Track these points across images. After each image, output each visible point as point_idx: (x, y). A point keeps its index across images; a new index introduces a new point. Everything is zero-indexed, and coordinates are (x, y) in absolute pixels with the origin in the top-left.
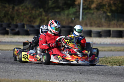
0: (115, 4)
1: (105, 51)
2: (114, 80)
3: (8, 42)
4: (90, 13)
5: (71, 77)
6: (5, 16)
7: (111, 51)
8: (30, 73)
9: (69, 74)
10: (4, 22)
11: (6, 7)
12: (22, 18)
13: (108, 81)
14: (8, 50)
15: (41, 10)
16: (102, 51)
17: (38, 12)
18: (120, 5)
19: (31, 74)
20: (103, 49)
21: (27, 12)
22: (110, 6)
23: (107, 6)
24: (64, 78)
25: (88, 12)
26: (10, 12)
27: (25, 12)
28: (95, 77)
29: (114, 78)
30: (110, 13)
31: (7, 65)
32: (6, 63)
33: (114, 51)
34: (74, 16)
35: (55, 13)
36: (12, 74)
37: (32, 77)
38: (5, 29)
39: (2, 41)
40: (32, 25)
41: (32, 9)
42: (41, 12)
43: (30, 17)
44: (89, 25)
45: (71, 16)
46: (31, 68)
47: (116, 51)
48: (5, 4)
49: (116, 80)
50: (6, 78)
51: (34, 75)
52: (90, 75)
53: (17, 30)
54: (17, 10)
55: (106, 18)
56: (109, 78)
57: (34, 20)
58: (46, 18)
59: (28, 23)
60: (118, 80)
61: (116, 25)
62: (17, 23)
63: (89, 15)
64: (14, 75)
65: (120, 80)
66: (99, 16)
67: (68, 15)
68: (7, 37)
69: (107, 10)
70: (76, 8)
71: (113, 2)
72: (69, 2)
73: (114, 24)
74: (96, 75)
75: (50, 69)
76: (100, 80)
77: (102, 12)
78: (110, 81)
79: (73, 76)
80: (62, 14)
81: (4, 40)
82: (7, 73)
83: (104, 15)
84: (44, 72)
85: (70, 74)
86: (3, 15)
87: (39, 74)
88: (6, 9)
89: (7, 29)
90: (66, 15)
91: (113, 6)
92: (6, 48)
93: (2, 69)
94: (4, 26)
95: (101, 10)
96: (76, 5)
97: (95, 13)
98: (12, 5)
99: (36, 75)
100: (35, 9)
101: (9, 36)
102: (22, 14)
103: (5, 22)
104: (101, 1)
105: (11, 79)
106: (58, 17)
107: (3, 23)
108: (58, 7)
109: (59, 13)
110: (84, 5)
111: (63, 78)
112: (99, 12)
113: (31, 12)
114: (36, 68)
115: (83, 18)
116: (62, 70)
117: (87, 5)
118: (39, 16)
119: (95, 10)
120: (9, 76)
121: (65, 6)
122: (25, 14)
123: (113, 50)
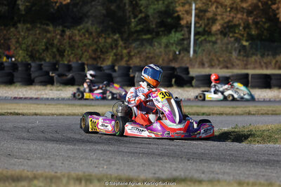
0: (256, 23)
1: (237, 114)
2: (251, 173)
3: (53, 99)
4: (210, 42)
5: (171, 168)
6: (47, 49)
7: (249, 114)
8: (93, 160)
9: (166, 162)
10: (45, 60)
11: (48, 31)
12: (79, 51)
13: (241, 173)
14: (53, 115)
15: (116, 37)
16: (233, 115)
17: (109, 40)
18: (267, 26)
19: (95, 161)
20: (235, 111)
21: (90, 42)
22: (247, 27)
23: (241, 28)
24: (157, 169)
25: (205, 40)
26: (56, 42)
27: (86, 42)
28: (216, 166)
29: (253, 169)
30: (247, 41)
31: (50, 145)
32: (47, 140)
33: (254, 114)
34: (179, 48)
35: (142, 43)
36: (57, 162)
37: (97, 169)
38: (47, 73)
39: (42, 96)
40: (99, 65)
41: (99, 35)
42: (116, 40)
43: (95, 51)
44: (206, 65)
45: (173, 48)
46: (95, 151)
47: (258, 114)
48: (48, 25)
49: (255, 173)
50: (47, 170)
51: (99, 164)
52: (205, 163)
53: (70, 75)
54: (70, 38)
55: (240, 52)
56: (242, 169)
57: (102, 56)
58: (125, 51)
59: (90, 62)
60: (260, 172)
61: (260, 63)
62: (69, 61)
63: (208, 46)
64: (62, 163)
65: (263, 172)
66: (227, 48)
67: (167, 46)
68: (51, 90)
69: (242, 35)
70: (183, 32)
71: (253, 20)
72: (169, 20)
73: (256, 61)
74: (218, 162)
75: (131, 152)
76: (224, 173)
77: (233, 39)
78: (245, 174)
79: (174, 166)
80: (156, 44)
81: (46, 94)
82: (48, 161)
83: (236, 45)
84: (119, 158)
85: (169, 162)
86: (43, 47)
87: (109, 161)
88: (49, 35)
89: (51, 74)
90: (163, 45)
91: (253, 27)
92: (49, 112)
93: (39, 153)
94: (45, 68)
95: (231, 35)
96: (182, 26)
97: (219, 41)
98: (61, 28)
99: (103, 164)
100: (104, 35)
101: (54, 88)
102: (81, 44)
103: (48, 60)
104: (230, 18)
105: (56, 172)
106: (147, 50)
107: (43, 62)
108: (148, 31)
109: (150, 42)
110: (198, 25)
111: (154, 170)
112: (226, 40)
113: (96, 40)
114: (105, 151)
115: (195, 51)
116: (154, 154)
117: (203, 26)
118: (112, 48)
119: (219, 36)
120: (52, 166)
121: (162, 29)
122: (85, 45)
123: (252, 113)
